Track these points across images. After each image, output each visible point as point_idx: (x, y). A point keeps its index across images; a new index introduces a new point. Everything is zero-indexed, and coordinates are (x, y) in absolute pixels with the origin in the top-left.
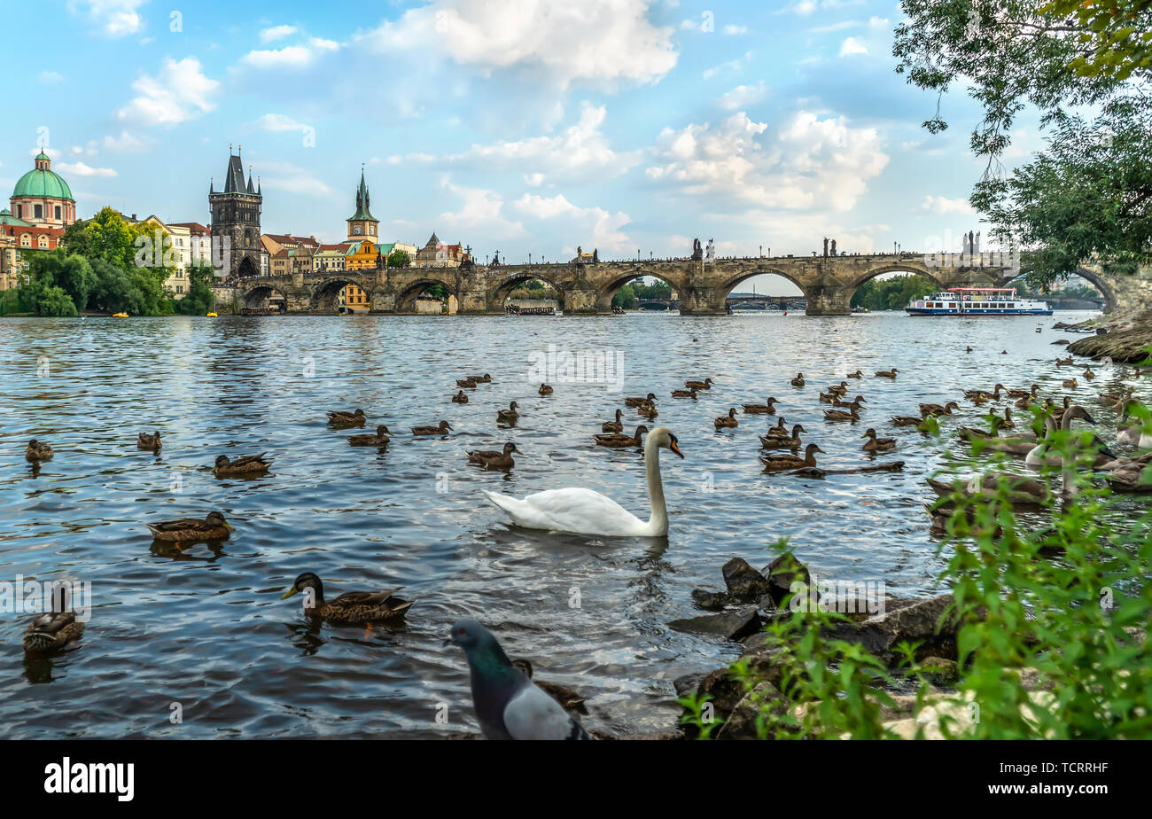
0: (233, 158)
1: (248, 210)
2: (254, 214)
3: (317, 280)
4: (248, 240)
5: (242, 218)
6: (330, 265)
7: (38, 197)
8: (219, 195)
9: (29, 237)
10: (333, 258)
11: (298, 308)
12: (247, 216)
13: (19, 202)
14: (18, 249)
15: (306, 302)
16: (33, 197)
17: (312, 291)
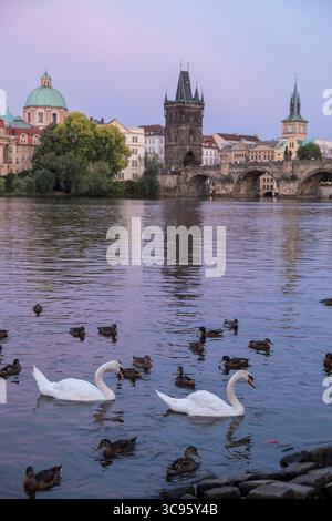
0: (183, 73)
1: (191, 114)
2: (197, 118)
3: (239, 170)
4: (192, 138)
5: (187, 121)
6: (262, 157)
7: (41, 107)
8: (172, 103)
9: (26, 136)
10: (265, 151)
11: (224, 192)
12: (192, 119)
13: (28, 111)
14: (18, 144)
15: (230, 188)
16: (37, 107)
17: (235, 177)
